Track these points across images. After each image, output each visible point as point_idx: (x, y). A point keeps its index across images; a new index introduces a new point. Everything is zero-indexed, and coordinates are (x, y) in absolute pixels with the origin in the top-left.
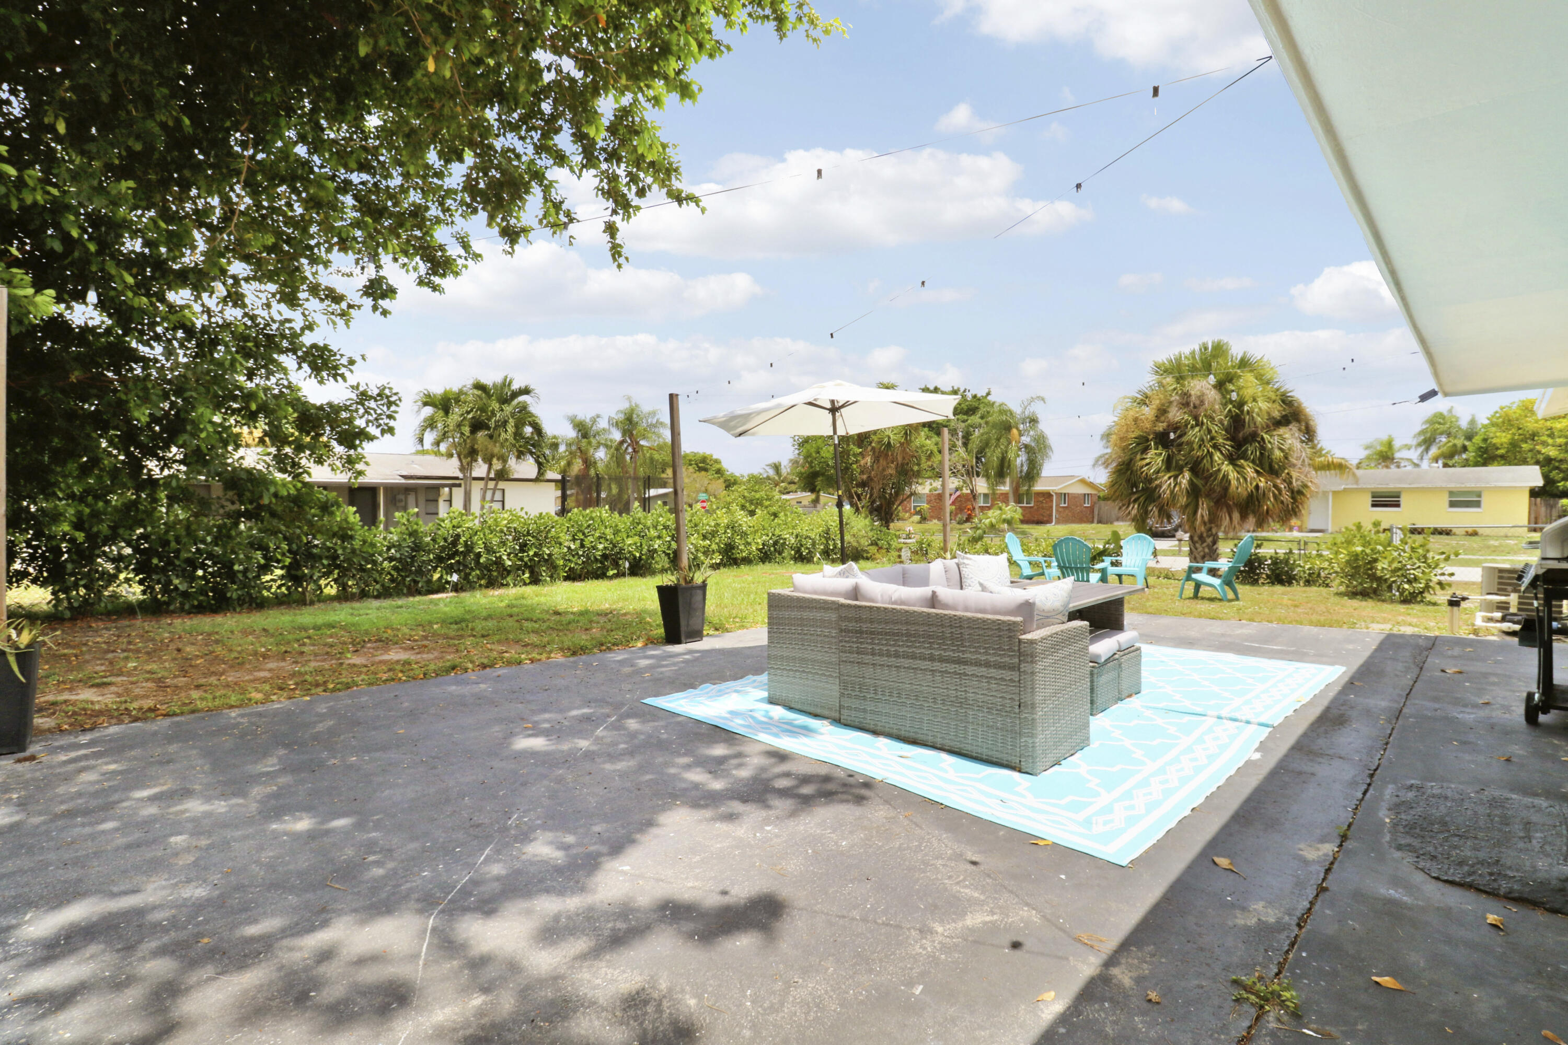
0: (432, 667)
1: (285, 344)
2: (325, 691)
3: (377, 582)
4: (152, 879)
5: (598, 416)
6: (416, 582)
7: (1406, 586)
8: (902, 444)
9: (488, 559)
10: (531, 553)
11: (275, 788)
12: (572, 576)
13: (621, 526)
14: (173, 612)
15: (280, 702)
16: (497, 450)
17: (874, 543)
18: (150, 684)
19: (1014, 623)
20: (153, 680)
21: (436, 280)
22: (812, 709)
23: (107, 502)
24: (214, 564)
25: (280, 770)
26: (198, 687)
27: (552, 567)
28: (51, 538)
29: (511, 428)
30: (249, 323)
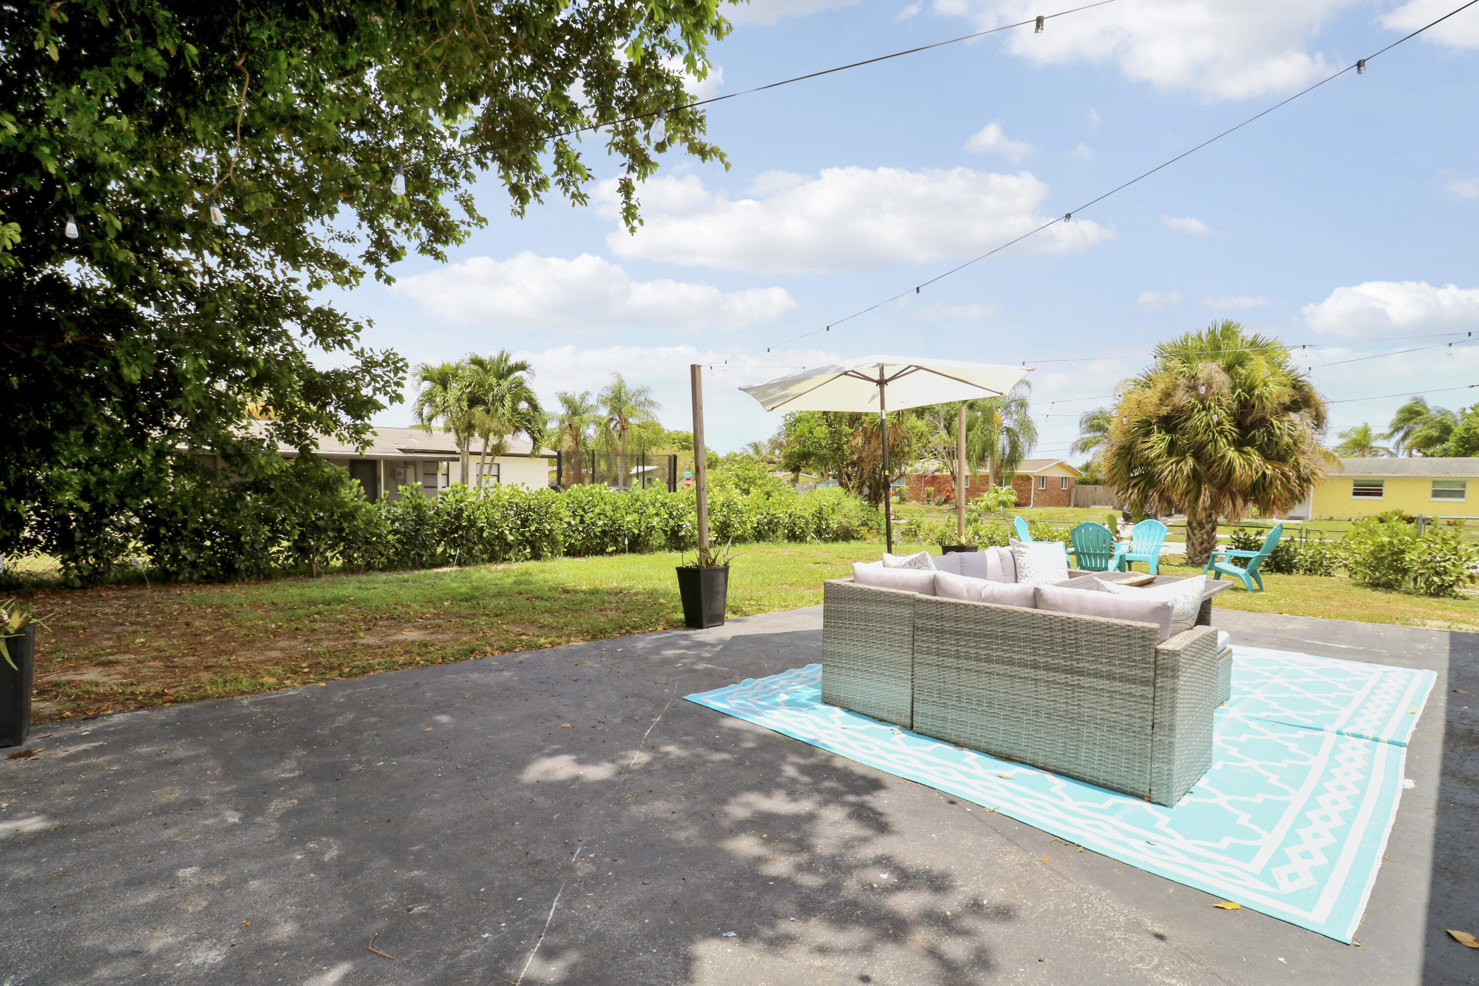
0: (449, 651)
1: (289, 308)
2: (340, 675)
3: (382, 555)
4: (156, 934)
5: (587, 393)
6: (421, 556)
7: (1436, 579)
8: (894, 425)
9: (491, 534)
10: (533, 528)
11: (296, 801)
12: (572, 552)
13: (620, 503)
14: (183, 582)
15: (294, 688)
16: (494, 424)
17: (865, 524)
18: (157, 664)
19: (1151, 630)
20: (161, 659)
21: (439, 247)
22: (876, 713)
23: (113, 471)
24: (222, 534)
25: (300, 777)
26: (207, 668)
27: (553, 542)
28: (58, 506)
29: (508, 402)
30: (252, 285)
